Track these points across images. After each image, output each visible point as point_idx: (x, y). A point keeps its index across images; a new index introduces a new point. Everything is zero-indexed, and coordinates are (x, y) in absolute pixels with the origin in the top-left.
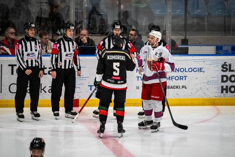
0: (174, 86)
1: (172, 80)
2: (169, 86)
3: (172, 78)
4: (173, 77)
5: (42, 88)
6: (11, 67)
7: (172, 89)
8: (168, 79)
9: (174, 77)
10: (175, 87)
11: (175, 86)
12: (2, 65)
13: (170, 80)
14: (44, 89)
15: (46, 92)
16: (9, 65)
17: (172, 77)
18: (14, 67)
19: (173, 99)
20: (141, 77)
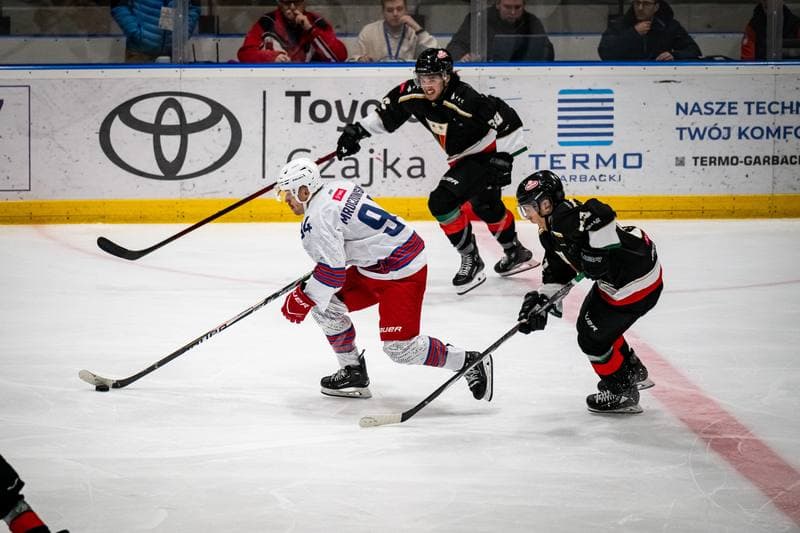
0: (791, 157)
1: (785, 137)
2: (777, 157)
3: (785, 133)
4: (788, 130)
5: (389, 163)
6: (293, 99)
7: (784, 165)
8: (773, 136)
9: (793, 130)
10: (794, 160)
11: (795, 157)
12: (264, 93)
13: (779, 137)
14: (395, 167)
15: (399, 176)
16: (288, 94)
17: (785, 128)
18: (303, 99)
19: (789, 197)
20: (689, 129)
